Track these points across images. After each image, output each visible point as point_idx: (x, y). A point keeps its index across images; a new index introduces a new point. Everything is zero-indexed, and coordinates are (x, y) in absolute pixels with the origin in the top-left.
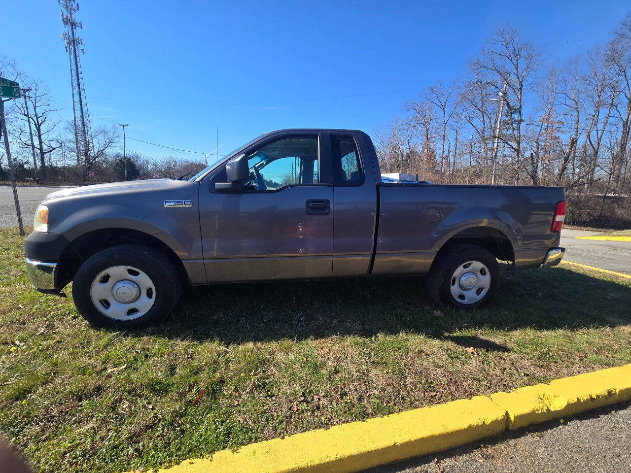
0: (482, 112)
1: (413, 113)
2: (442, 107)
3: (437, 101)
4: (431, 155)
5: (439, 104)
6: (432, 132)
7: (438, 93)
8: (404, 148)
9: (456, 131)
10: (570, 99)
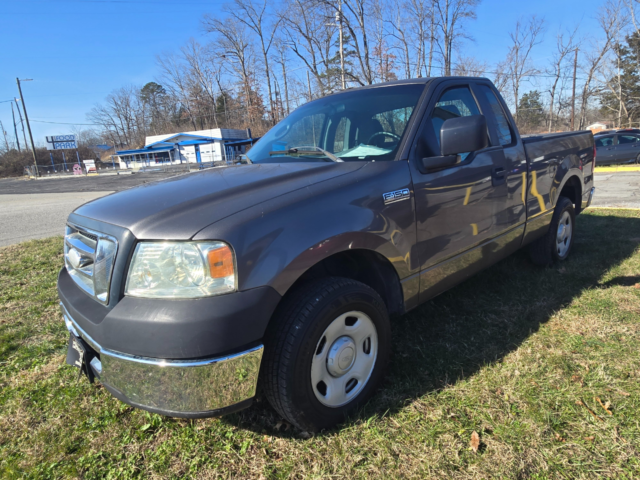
0: (309, 40)
1: (216, 35)
2: (256, 28)
3: (248, 20)
4: (255, 100)
5: (253, 25)
6: (250, 67)
7: (247, 8)
8: (214, 91)
9: (283, 64)
10: (397, 28)
